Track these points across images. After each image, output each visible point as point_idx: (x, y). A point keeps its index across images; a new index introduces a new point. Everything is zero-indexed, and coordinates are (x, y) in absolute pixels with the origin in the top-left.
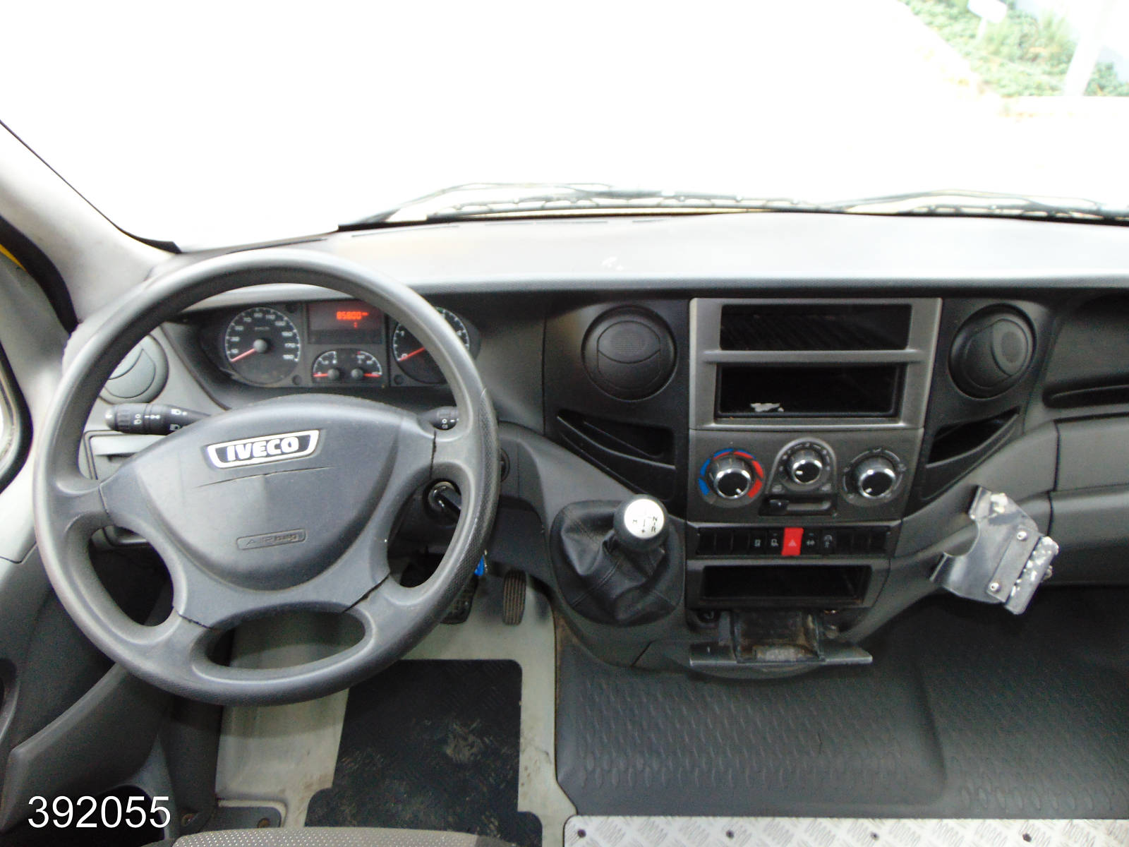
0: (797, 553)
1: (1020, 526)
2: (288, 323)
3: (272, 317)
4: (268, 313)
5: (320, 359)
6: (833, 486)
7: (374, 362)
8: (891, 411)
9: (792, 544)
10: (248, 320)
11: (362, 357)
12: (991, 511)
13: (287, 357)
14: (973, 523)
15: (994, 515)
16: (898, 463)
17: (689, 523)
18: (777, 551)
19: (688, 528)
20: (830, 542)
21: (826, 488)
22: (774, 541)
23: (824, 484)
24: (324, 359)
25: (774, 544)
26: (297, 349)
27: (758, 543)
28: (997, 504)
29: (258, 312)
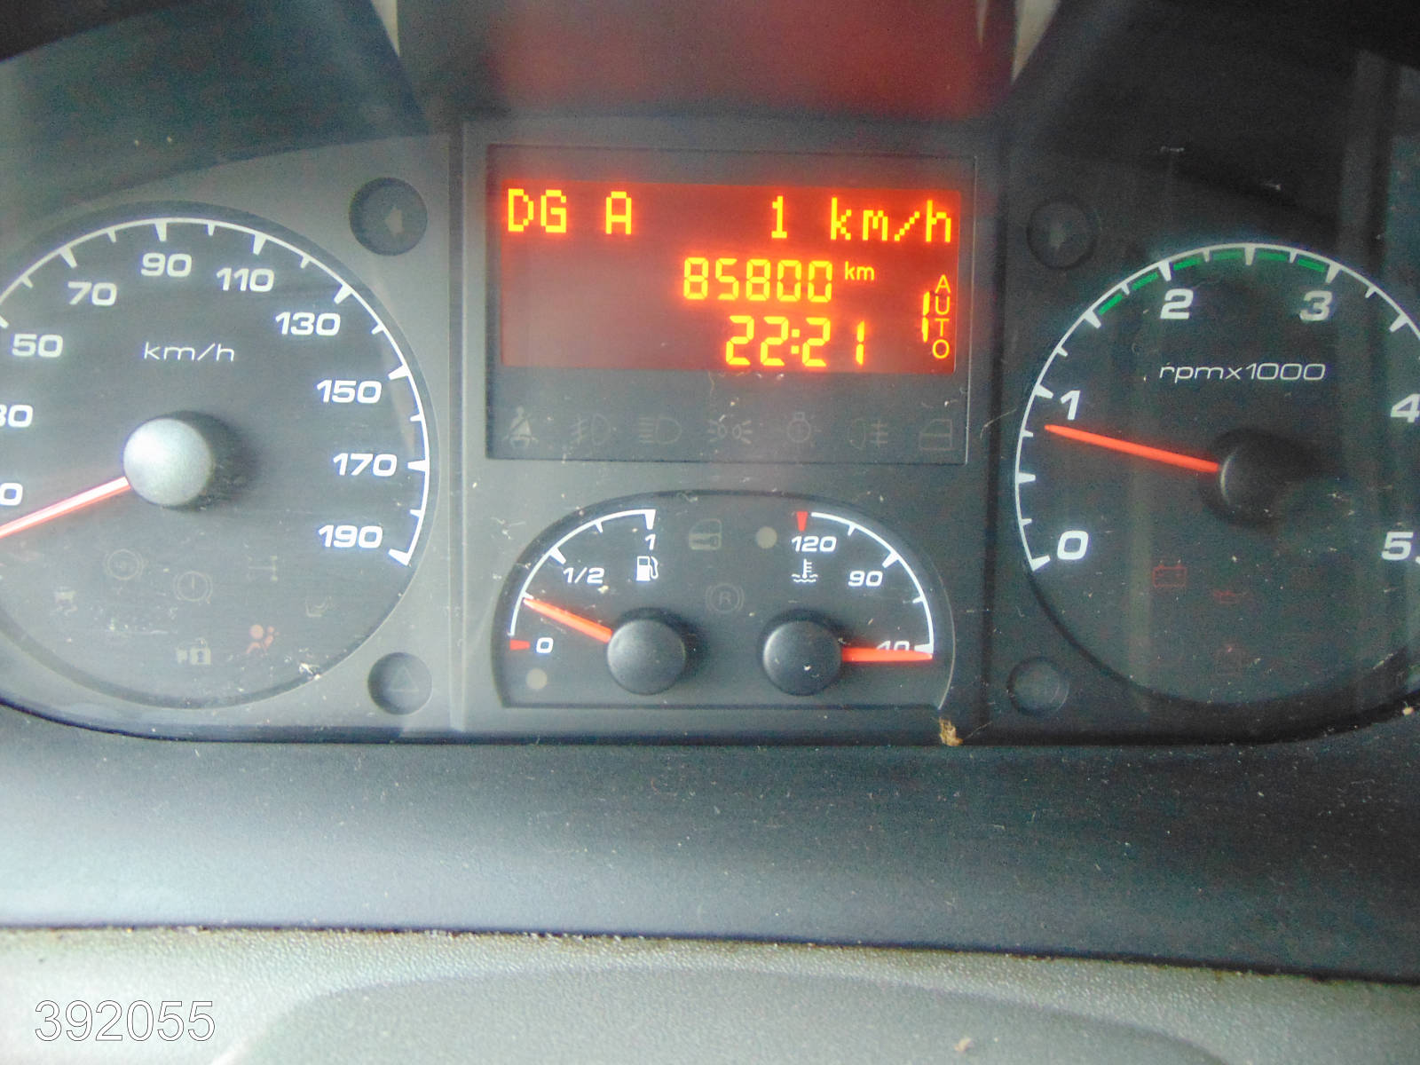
2: (355, 320)
3: (257, 280)
4: (236, 250)
5: (554, 552)
7: (895, 577)
10: (103, 294)
11: (828, 545)
13: (344, 536)
24: (581, 553)
26: (407, 485)
29: (168, 249)
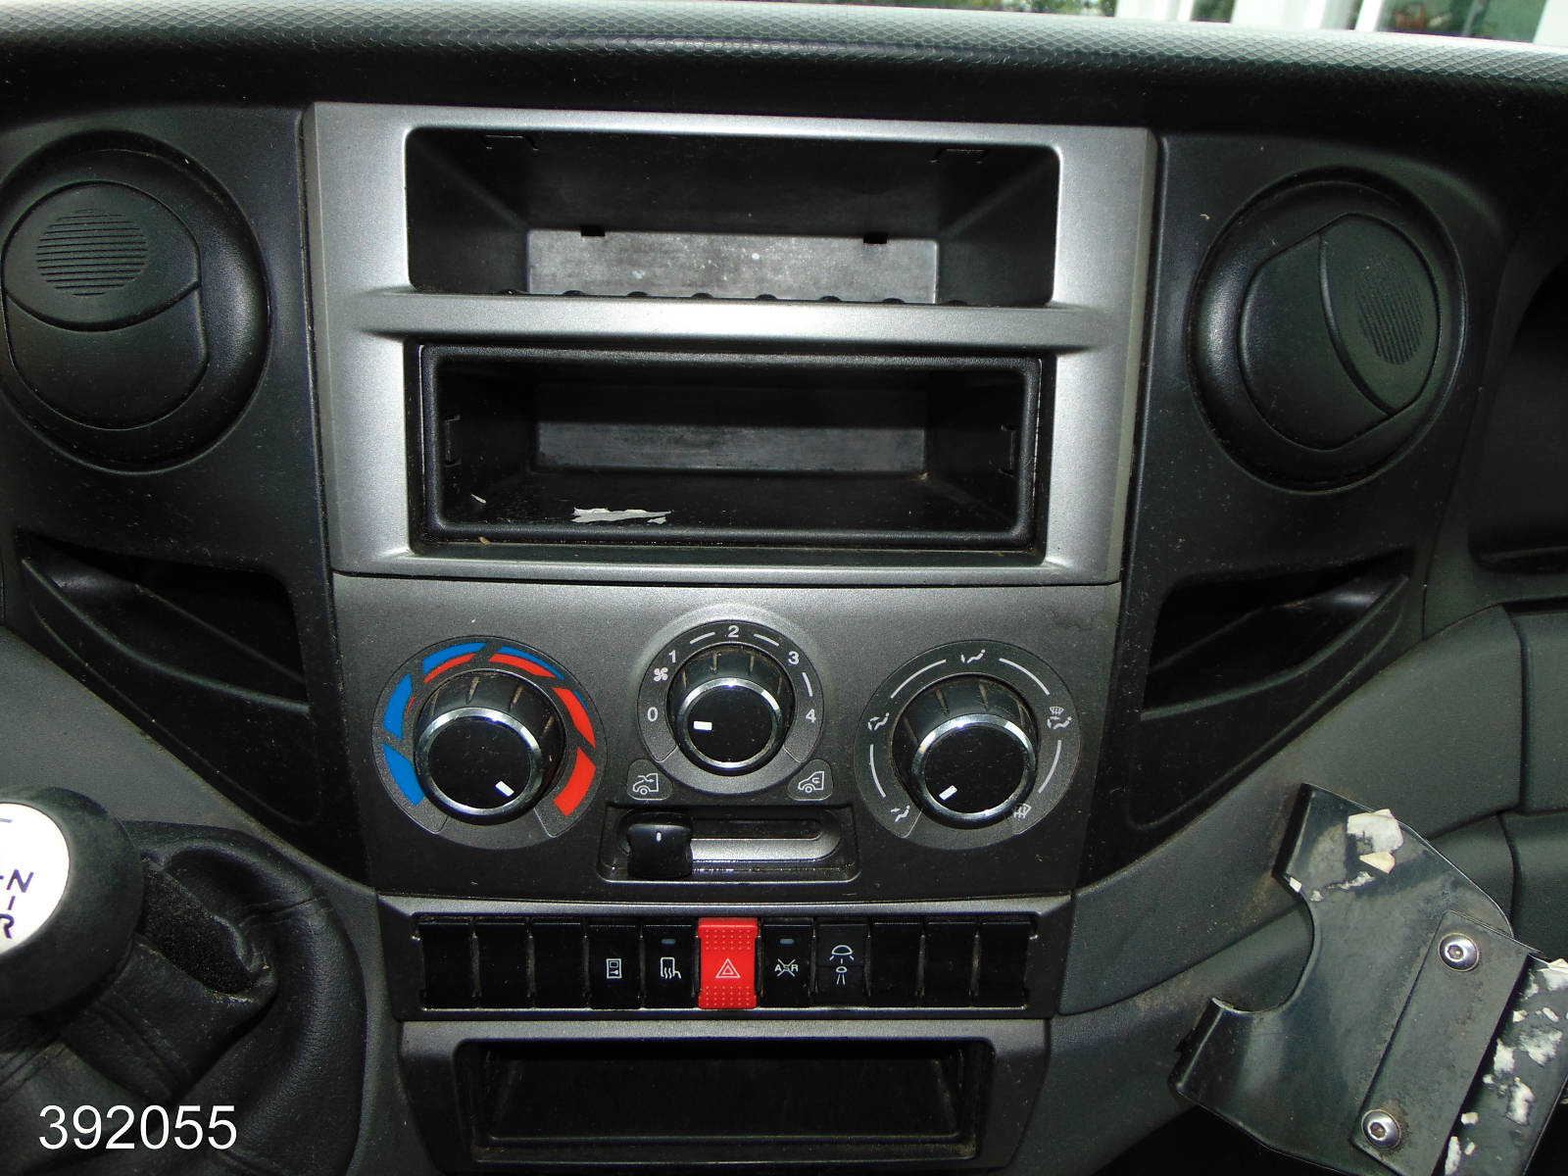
0: (747, 999)
1: (1451, 917)
6: (834, 779)
8: (1017, 531)
9: (728, 971)
12: (1354, 866)
14: (1299, 901)
15: (1364, 879)
16: (1048, 702)
17: (390, 900)
18: (681, 996)
19: (388, 915)
20: (847, 963)
21: (813, 786)
22: (667, 964)
23: (801, 771)
25: (669, 972)
27: (614, 968)
28: (1369, 844)
